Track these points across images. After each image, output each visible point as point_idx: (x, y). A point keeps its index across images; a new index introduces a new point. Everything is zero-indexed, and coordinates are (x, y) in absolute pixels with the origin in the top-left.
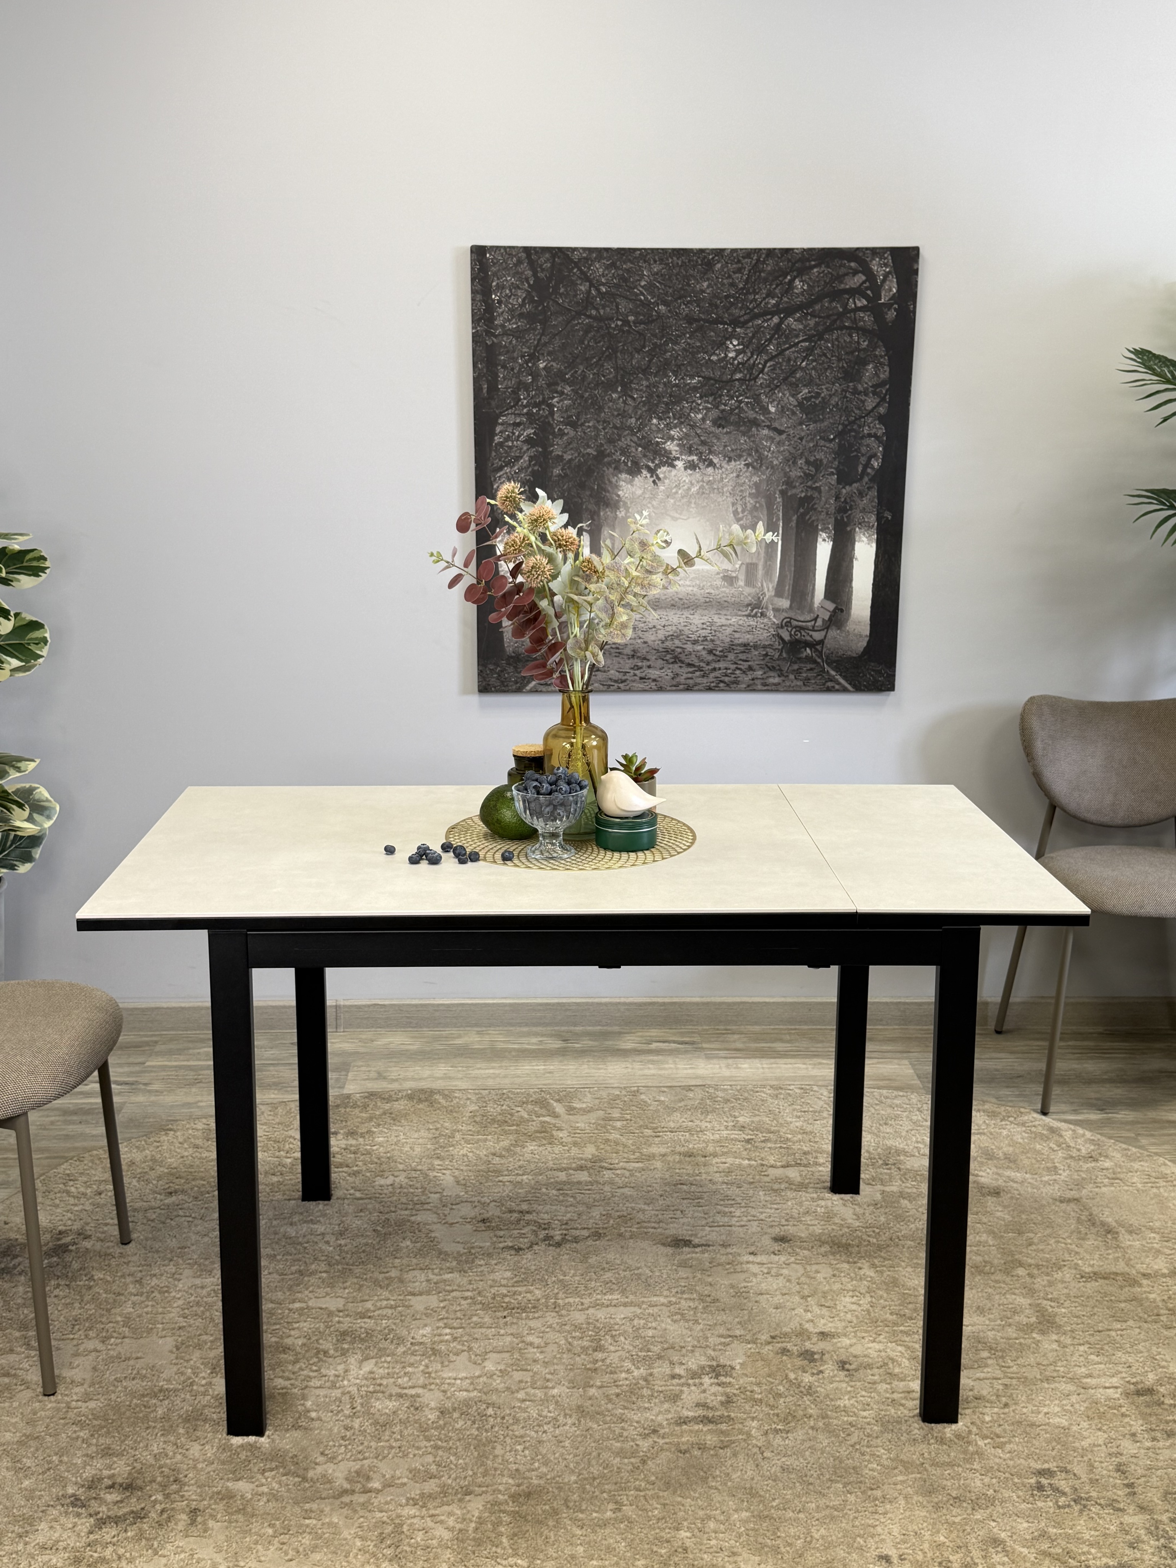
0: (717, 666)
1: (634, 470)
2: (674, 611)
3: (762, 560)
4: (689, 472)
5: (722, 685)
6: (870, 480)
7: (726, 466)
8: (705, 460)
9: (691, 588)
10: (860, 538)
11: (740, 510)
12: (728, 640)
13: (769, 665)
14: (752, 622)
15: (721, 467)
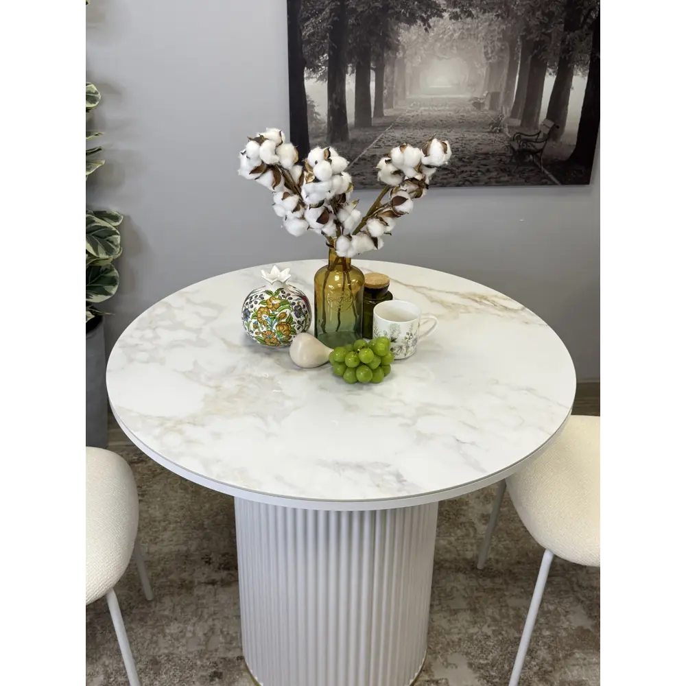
0: (465, 169)
1: (411, 20)
2: (436, 130)
3: (503, 90)
4: (453, 21)
5: (467, 183)
6: (589, 28)
7: (481, 16)
8: (466, 12)
9: (449, 113)
10: (577, 72)
11: (489, 51)
12: (474, 150)
13: (502, 168)
14: (492, 137)
15: (478, 17)
